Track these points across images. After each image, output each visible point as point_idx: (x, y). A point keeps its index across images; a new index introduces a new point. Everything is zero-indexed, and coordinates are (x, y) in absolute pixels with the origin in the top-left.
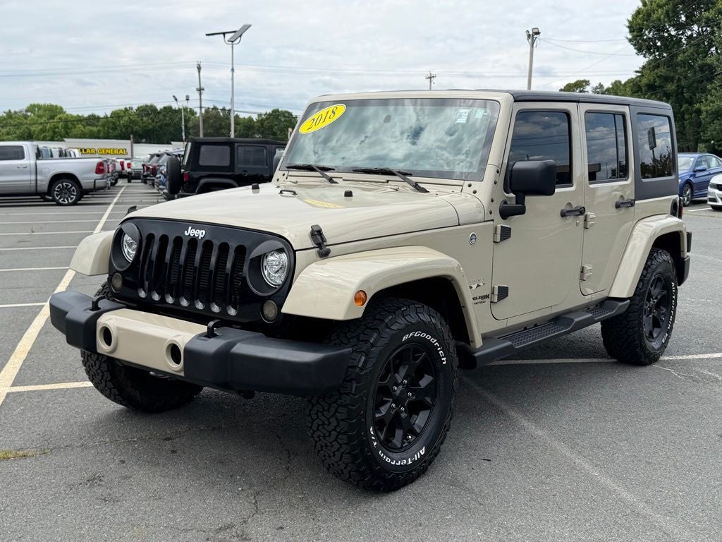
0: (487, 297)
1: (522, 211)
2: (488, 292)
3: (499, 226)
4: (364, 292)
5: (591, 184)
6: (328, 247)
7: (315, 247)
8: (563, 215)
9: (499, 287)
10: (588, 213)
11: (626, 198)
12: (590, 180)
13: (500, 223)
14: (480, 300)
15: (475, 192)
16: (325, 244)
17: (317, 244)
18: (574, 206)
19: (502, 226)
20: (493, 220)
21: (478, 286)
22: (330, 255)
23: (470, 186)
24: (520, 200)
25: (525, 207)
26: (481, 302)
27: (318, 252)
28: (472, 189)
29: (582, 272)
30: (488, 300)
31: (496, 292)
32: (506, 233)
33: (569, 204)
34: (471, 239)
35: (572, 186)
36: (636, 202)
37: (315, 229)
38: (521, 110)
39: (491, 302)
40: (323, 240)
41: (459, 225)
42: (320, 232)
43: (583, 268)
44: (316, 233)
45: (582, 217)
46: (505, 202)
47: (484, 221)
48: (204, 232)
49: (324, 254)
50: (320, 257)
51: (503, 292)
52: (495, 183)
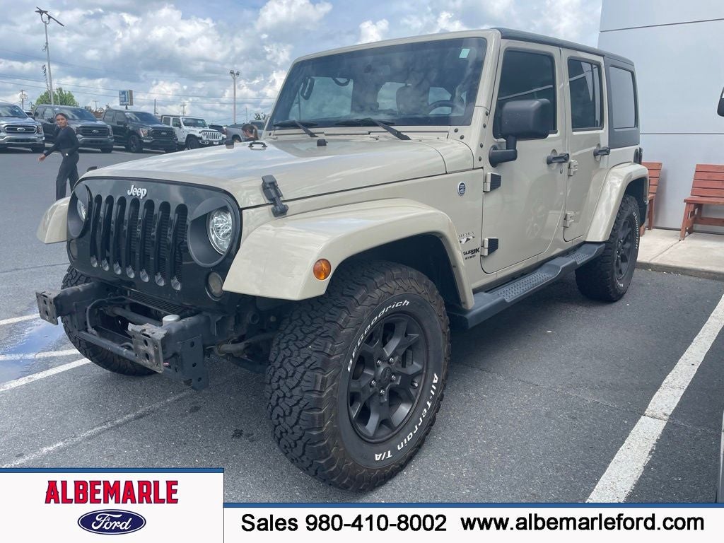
0: (477, 250)
1: (513, 157)
2: (478, 246)
3: (489, 173)
4: (327, 261)
5: (574, 131)
6: (284, 204)
7: (268, 204)
8: (549, 162)
9: (489, 240)
10: (571, 160)
11: (602, 146)
12: (573, 127)
13: (489, 171)
14: (470, 255)
15: (462, 138)
16: (282, 199)
17: (269, 200)
18: (559, 152)
19: (492, 174)
20: (482, 168)
21: (468, 239)
22: (288, 213)
23: (456, 131)
24: (511, 145)
25: (516, 153)
26: (471, 257)
27: (273, 210)
28: (459, 134)
29: (565, 219)
30: (478, 254)
31: (486, 245)
32: (496, 182)
33: (554, 151)
34: (460, 189)
35: (556, 132)
36: (611, 150)
37: (268, 181)
38: (509, 48)
39: (481, 256)
40: (279, 195)
41: (447, 173)
42: (273, 184)
43: (566, 215)
44: (268, 186)
45: (566, 165)
46: (495, 148)
47: (473, 169)
48: (145, 190)
49: (280, 212)
50: (275, 216)
51: (493, 245)
52: (485, 126)
